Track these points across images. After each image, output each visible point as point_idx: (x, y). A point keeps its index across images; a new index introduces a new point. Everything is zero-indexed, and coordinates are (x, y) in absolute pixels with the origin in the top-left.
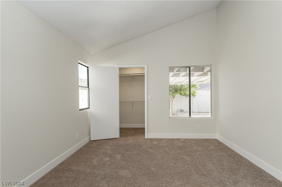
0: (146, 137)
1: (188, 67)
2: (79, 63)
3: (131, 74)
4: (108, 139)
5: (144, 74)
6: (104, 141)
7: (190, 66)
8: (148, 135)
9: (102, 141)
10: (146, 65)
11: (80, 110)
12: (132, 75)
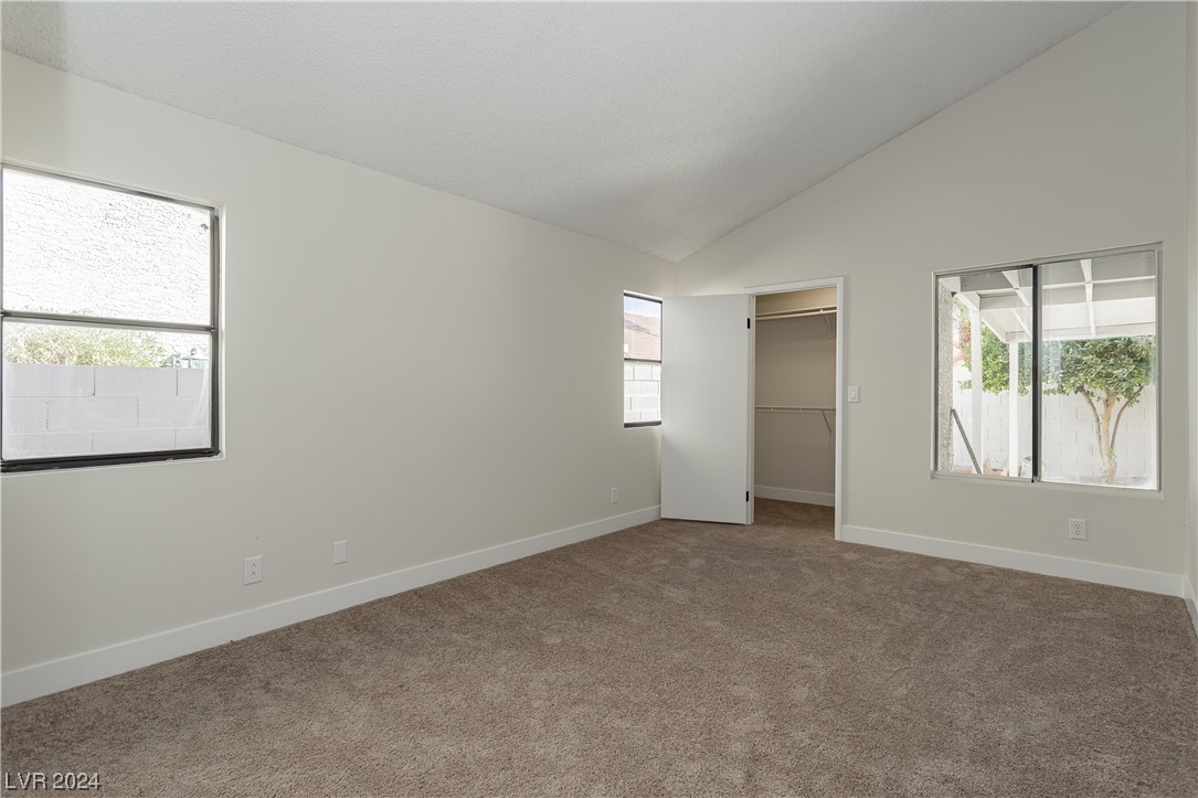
0: (837, 538)
1: (1030, 266)
2: (625, 295)
3: (819, 310)
4: (712, 522)
5: (835, 308)
6: (695, 525)
7: (1035, 263)
8: (845, 531)
9: (691, 524)
10: (842, 278)
11: (627, 425)
12: (822, 312)
